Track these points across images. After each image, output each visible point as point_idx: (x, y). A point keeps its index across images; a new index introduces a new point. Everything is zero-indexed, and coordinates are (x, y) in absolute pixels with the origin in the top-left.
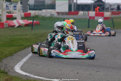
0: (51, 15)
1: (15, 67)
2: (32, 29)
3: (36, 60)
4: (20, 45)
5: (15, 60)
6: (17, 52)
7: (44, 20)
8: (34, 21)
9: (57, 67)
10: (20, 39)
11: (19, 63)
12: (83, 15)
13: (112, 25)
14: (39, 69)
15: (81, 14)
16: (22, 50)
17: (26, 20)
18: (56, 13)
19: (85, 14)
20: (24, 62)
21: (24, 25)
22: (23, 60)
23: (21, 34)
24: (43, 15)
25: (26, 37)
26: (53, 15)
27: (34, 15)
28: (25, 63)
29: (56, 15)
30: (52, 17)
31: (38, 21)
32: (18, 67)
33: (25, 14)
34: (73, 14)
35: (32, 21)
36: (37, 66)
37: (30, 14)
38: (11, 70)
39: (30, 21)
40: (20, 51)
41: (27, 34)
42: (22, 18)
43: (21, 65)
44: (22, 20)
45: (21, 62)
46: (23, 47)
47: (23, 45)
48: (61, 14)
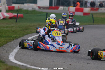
0: (32, 9)
1: (9, 57)
2: (16, 21)
3: (27, 51)
4: (8, 37)
5: (6, 50)
6: (7, 43)
7: (27, 13)
8: (19, 14)
9: (49, 58)
10: (7, 31)
11: (11, 54)
12: (63, 10)
13: (92, 20)
14: (33, 60)
15: (61, 9)
16: (11, 41)
17: (10, 13)
18: (38, 8)
19: (65, 9)
20: (15, 53)
21: (8, 18)
22: (14, 51)
23: (7, 26)
24: (25, 8)
25: (12, 29)
26: (35, 9)
27: (18, 9)
28: (17, 53)
29: (37, 9)
30: (34, 11)
31: (21, 15)
32: (12, 58)
33: (9, 8)
34: (54, 8)
35: (16, 14)
36: (29, 57)
37: (14, 7)
38: (6, 60)
39: (14, 14)
40: (9, 42)
41: (13, 27)
42: (7, 11)
43: (14, 56)
44: (7, 13)
45: (12, 52)
46: (11, 38)
47: (11, 37)
48: (42, 9)
